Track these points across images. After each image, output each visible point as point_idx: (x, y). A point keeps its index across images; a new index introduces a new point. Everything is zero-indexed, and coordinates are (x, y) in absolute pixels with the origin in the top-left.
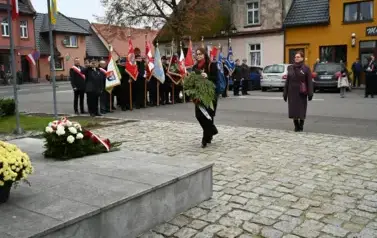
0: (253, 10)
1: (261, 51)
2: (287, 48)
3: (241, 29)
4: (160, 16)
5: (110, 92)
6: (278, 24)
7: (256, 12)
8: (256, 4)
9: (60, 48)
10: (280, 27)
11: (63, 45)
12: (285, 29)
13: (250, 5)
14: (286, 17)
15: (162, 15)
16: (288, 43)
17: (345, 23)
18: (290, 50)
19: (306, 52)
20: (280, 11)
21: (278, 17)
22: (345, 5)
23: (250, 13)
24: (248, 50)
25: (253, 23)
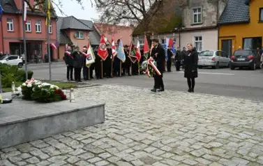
0: (197, 13)
1: (202, 41)
2: (220, 40)
3: (189, 27)
4: (133, 18)
6: (214, 22)
7: (199, 15)
8: (199, 10)
10: (215, 25)
11: (75, 37)
12: (218, 27)
13: (195, 10)
14: (220, 18)
15: (136, 18)
16: (220, 36)
17: (261, 21)
18: (222, 40)
19: (233, 42)
20: (216, 13)
21: (214, 18)
22: (261, 9)
23: (195, 15)
24: (194, 41)
25: (198, 23)
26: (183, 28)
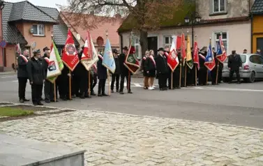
1: (228, 39)
2: (255, 37)
3: (207, 18)
5: (53, 81)
6: (245, 11)
7: (222, 1)
10: (246, 15)
11: (30, 33)
15: (125, 4)
18: (257, 39)
21: (245, 4)
23: (216, 1)
24: (214, 39)
25: (219, 11)
26: (198, 20)
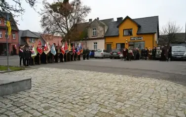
0: (95, 31)
1: (97, 44)
6: (102, 35)
9: (28, 43)
12: (105, 38)
13: (94, 29)
14: (106, 33)
15: (63, 32)
16: (106, 42)
17: (124, 36)
18: (107, 45)
19: (112, 45)
20: (103, 32)
22: (124, 30)
24: (93, 44)
25: (95, 35)
26: (88, 38)
